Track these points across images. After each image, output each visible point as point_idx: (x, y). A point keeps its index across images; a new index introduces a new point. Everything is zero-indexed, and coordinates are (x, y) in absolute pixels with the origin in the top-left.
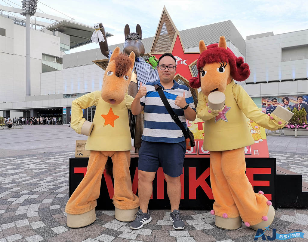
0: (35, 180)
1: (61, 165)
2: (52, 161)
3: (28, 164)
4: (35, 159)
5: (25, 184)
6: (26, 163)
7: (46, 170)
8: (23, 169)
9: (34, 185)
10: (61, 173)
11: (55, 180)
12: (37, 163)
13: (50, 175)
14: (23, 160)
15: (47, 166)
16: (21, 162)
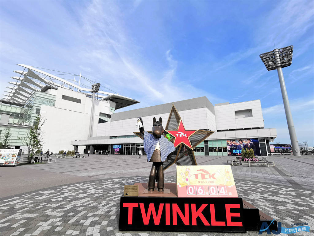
0: (95, 204)
1: (110, 190)
2: (104, 186)
3: (91, 189)
4: (94, 185)
5: (90, 207)
6: (90, 188)
7: (101, 194)
8: (88, 194)
9: (95, 208)
10: (111, 198)
11: (108, 204)
12: (96, 188)
13: (104, 199)
14: (87, 186)
15: (102, 191)
16: (86, 187)
